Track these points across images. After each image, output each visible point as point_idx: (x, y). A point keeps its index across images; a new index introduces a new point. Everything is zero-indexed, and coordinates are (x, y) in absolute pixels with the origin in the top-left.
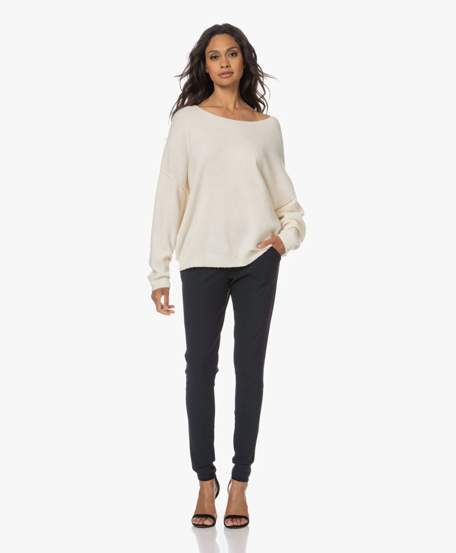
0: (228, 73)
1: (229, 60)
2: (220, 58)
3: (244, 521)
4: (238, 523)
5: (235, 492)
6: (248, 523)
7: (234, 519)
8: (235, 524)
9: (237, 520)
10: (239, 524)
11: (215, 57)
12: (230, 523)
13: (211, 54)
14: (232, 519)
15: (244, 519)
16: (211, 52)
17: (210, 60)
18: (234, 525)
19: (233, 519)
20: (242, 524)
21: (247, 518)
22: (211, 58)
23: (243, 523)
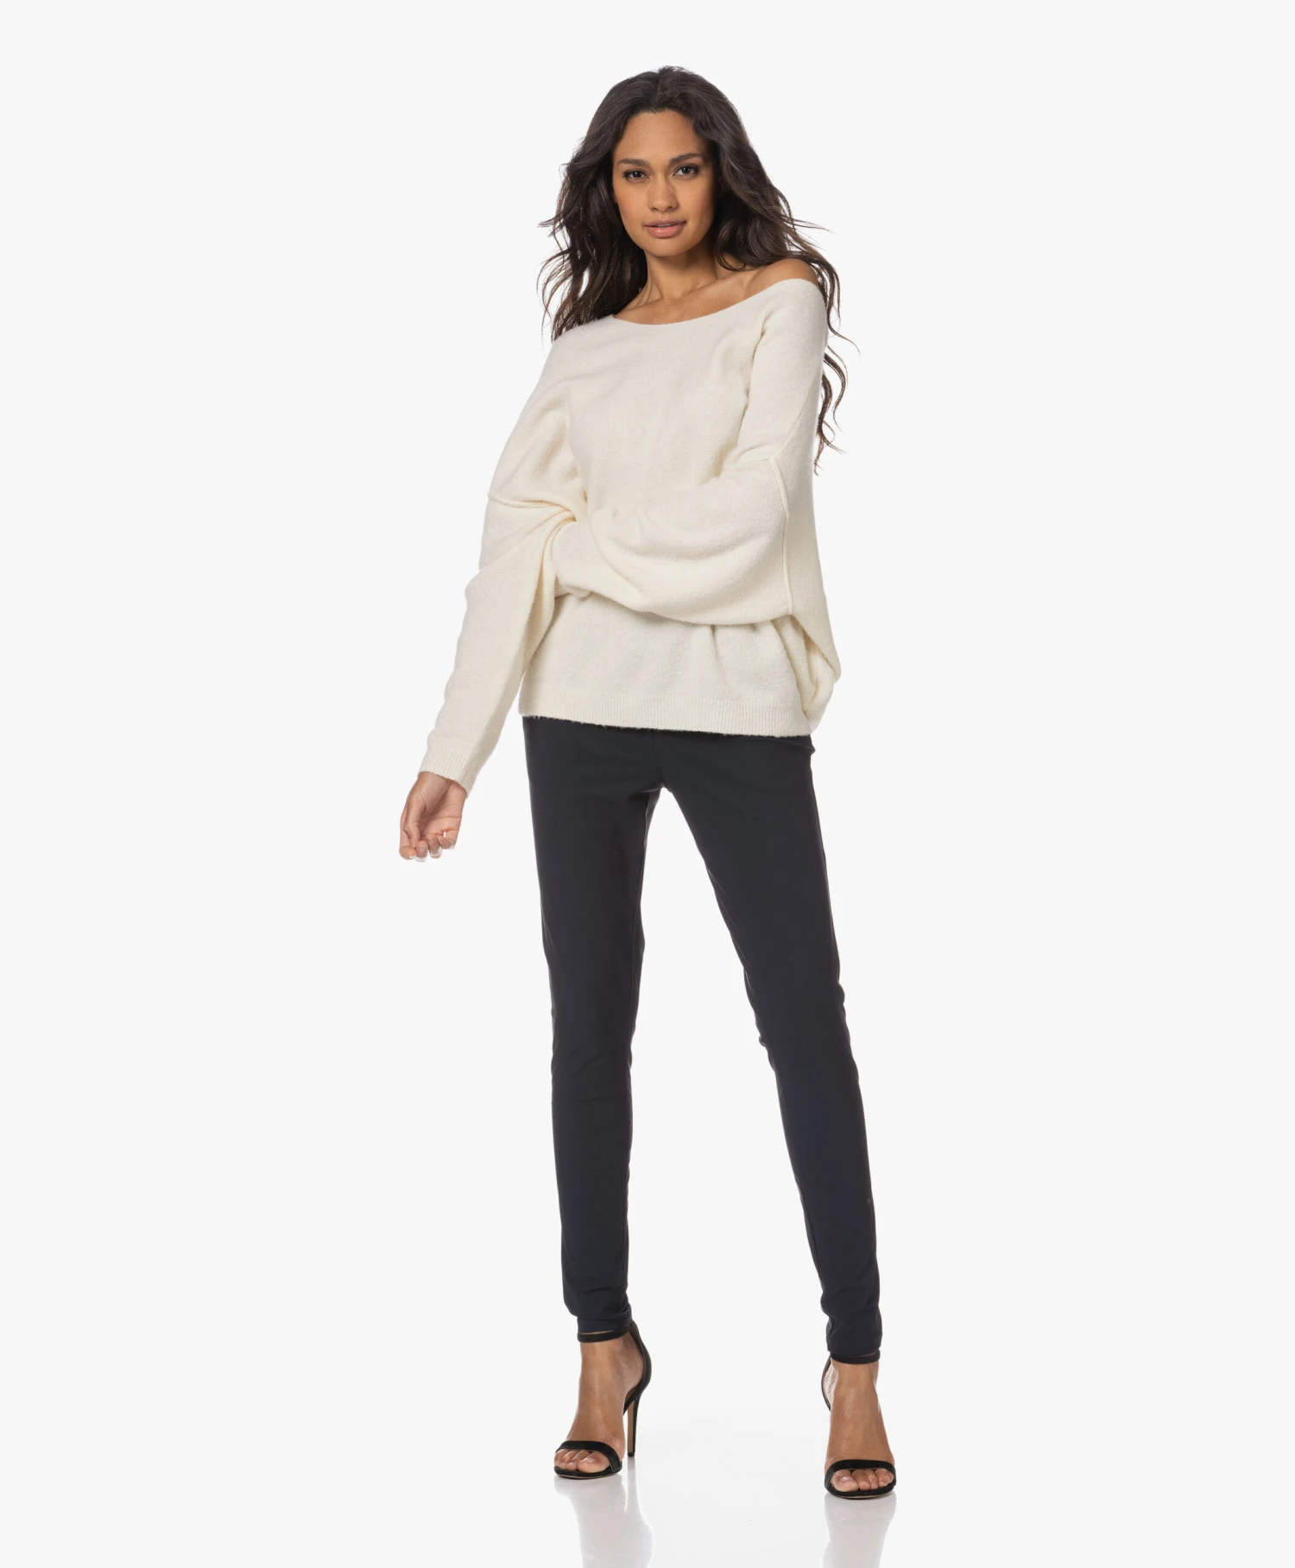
0: (673, 224)
1: (673, 188)
2: (651, 177)
3: (883, 1478)
4: (870, 1483)
5: (851, 1397)
6: (894, 1483)
7: (857, 1472)
8: (864, 1485)
9: (866, 1476)
10: (874, 1486)
11: (638, 174)
12: (846, 1483)
13: (626, 167)
14: (852, 1471)
15: (884, 1470)
16: (627, 161)
17: (624, 180)
18: (859, 1489)
19: (854, 1473)
20: (883, 1484)
21: (890, 1467)
22: (627, 175)
23: (885, 1482)
